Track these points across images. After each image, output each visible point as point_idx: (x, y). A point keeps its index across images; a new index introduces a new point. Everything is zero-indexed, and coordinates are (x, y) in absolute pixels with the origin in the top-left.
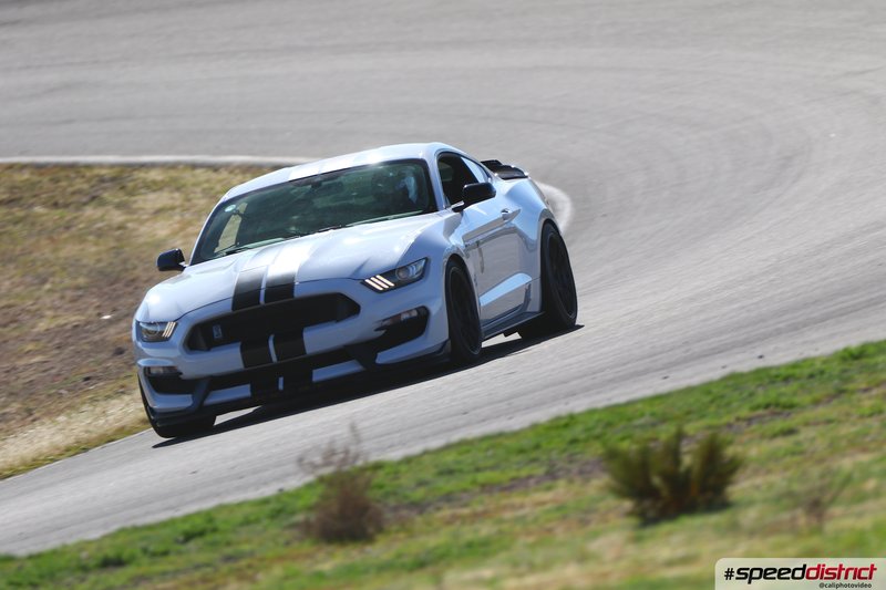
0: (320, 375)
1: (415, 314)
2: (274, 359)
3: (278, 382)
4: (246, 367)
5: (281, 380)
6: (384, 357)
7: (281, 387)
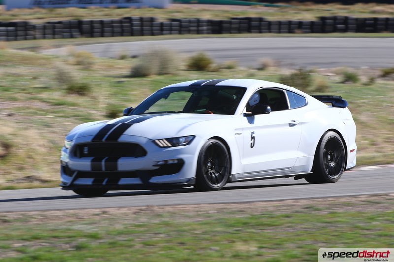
0: (123, 181)
1: (176, 162)
2: (104, 168)
3: (104, 181)
4: (92, 170)
5: (106, 180)
6: (154, 180)
7: (104, 183)
